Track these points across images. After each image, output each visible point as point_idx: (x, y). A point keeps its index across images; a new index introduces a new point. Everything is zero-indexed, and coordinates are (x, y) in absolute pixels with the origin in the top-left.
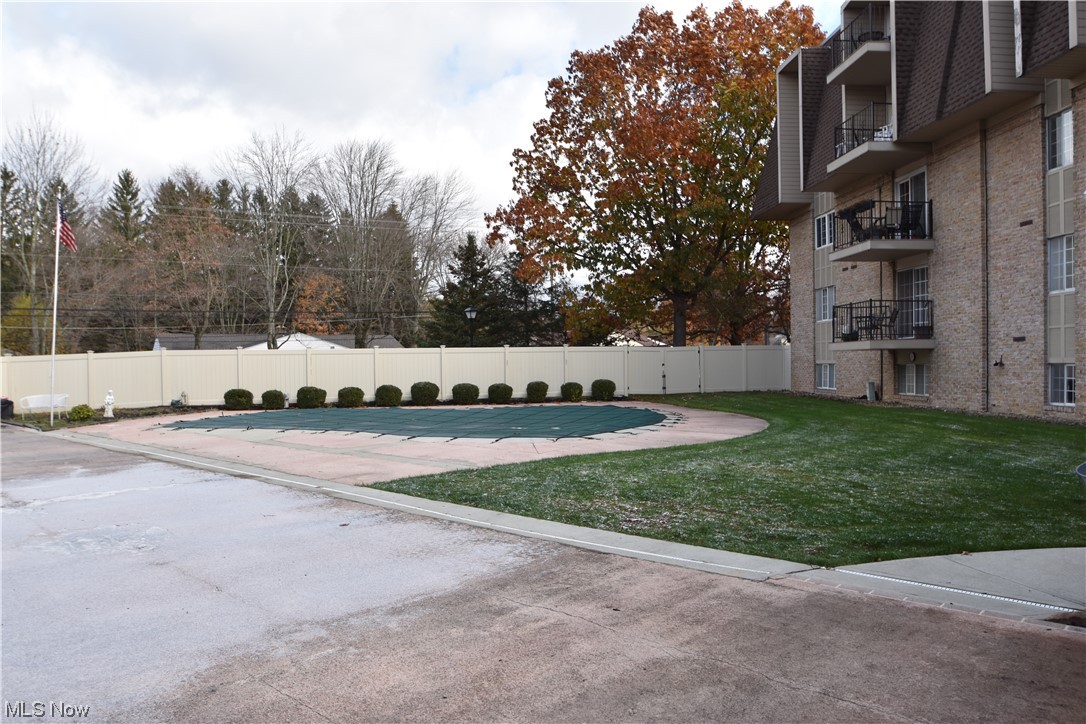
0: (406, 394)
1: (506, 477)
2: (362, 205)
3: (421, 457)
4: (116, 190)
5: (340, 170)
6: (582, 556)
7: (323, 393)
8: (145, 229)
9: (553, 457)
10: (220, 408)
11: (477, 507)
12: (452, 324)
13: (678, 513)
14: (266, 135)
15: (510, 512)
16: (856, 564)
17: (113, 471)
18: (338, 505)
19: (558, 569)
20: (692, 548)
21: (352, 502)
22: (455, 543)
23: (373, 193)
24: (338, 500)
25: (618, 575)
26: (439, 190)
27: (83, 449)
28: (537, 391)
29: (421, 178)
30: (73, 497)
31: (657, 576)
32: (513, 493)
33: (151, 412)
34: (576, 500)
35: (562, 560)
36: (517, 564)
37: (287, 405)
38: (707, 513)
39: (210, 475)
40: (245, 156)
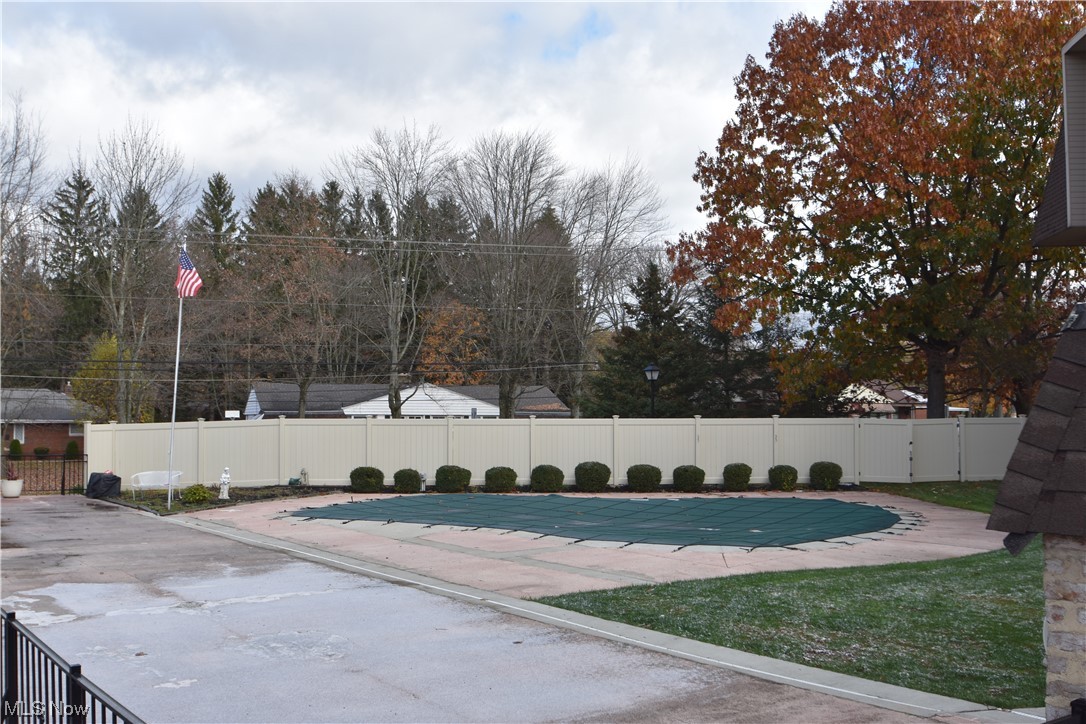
0: (569, 478)
1: (687, 596)
2: (511, 215)
3: (592, 568)
4: (206, 199)
5: (482, 172)
6: (755, 684)
7: (467, 474)
8: (239, 248)
9: (744, 573)
10: (345, 489)
11: (653, 629)
12: (629, 381)
13: (869, 646)
14: (392, 133)
15: (688, 637)
16: (1036, 707)
17: (265, 571)
18: (509, 621)
19: (729, 695)
20: (872, 683)
21: (522, 618)
22: (629, 666)
23: (526, 201)
24: (508, 616)
25: (787, 705)
26: (612, 193)
27: (218, 542)
28: (736, 476)
29: (587, 180)
30: (242, 600)
31: (825, 707)
32: (693, 615)
33: (268, 494)
34: (760, 626)
35: (734, 688)
36: (689, 690)
37: (423, 488)
38: (899, 647)
39: (365, 581)
40: (368, 161)
